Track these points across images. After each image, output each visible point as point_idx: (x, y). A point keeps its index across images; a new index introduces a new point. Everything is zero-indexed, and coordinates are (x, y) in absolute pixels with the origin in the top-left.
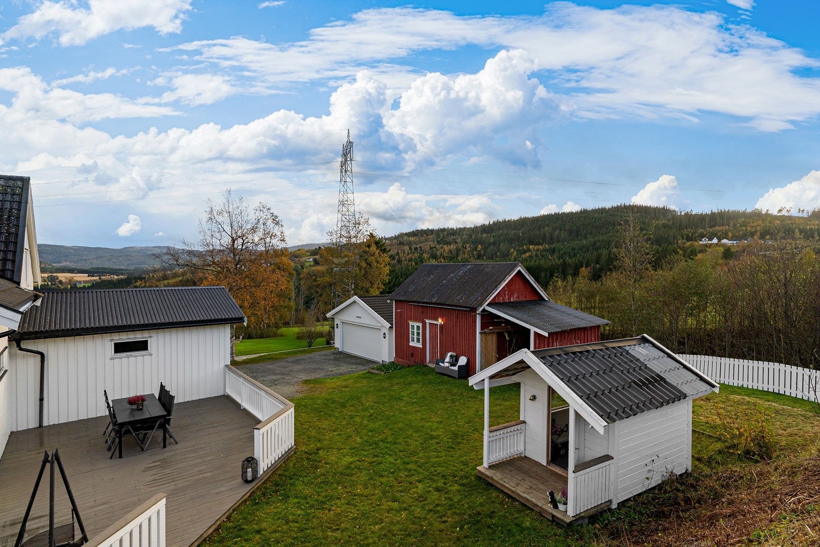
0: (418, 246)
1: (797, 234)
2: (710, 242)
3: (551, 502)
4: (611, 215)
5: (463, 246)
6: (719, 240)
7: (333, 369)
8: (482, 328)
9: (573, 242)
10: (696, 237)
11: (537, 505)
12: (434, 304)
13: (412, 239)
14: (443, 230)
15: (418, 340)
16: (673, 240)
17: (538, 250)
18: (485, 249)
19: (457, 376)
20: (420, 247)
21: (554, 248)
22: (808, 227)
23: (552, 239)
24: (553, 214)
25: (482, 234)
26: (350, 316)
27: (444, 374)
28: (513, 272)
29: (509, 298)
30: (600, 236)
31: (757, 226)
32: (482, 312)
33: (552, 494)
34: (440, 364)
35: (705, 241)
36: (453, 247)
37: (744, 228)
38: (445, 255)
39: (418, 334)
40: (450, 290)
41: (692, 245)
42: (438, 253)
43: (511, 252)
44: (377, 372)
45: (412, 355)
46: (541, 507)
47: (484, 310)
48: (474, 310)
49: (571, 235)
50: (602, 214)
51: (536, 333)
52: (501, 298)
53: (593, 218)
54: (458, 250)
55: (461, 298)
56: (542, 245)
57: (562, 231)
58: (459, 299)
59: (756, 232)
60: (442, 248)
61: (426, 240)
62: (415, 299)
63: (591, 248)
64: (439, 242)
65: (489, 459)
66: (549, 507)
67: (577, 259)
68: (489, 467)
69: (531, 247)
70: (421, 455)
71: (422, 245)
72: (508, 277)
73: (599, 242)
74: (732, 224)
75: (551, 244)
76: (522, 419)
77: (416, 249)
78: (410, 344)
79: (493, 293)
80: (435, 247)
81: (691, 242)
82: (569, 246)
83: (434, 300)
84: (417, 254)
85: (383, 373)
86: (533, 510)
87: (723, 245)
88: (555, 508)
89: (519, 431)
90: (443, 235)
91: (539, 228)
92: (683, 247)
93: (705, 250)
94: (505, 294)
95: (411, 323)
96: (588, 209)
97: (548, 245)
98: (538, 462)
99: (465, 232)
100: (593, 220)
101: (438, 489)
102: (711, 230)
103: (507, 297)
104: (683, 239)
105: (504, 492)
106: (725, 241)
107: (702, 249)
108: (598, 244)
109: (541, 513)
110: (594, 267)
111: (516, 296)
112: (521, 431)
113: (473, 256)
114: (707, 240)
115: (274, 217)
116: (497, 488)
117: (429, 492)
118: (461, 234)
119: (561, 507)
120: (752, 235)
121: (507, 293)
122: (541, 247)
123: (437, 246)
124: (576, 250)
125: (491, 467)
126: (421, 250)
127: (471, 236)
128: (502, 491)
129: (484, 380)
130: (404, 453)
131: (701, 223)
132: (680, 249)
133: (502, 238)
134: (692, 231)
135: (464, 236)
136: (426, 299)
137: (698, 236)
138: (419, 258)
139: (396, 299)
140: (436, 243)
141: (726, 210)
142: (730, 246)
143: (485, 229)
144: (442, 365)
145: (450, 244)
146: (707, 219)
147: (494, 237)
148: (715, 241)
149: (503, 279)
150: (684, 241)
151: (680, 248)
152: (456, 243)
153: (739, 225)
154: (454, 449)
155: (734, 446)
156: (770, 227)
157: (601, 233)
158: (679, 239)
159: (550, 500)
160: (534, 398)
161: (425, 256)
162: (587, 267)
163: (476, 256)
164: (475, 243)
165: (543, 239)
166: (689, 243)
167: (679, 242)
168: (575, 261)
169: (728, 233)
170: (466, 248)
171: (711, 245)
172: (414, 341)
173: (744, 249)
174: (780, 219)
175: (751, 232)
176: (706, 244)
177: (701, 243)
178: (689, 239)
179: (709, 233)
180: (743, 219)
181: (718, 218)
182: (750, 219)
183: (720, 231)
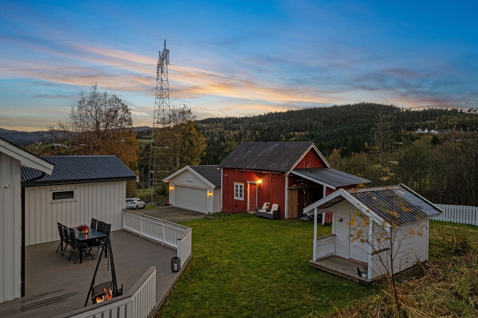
0: (210, 131)
2: (423, 132)
3: (358, 274)
4: (354, 111)
5: (245, 132)
6: (429, 130)
7: (174, 218)
8: (289, 186)
9: (327, 130)
10: (413, 128)
11: (349, 276)
12: (254, 170)
13: (205, 125)
14: (229, 119)
15: (241, 195)
17: (301, 136)
18: (262, 134)
19: (272, 218)
20: (211, 132)
21: (313, 134)
23: (311, 127)
24: (312, 108)
25: (259, 123)
26: (183, 181)
27: (262, 217)
28: (309, 148)
29: (306, 166)
30: (347, 126)
31: (455, 121)
32: (289, 175)
33: (358, 269)
34: (259, 210)
35: (419, 131)
36: (237, 132)
37: (446, 122)
38: (231, 138)
39: (241, 191)
40: (265, 161)
41: (411, 134)
42: (226, 137)
43: (281, 136)
44: (212, 217)
45: (236, 206)
46: (352, 277)
47: (291, 174)
48: (283, 173)
49: (325, 125)
50: (348, 109)
51: (327, 188)
52: (301, 166)
53: (341, 113)
54: (241, 135)
55: (274, 166)
56: (304, 132)
57: (319, 122)
58: (273, 166)
59: (454, 125)
60: (228, 133)
61: (216, 127)
62: (239, 167)
63: (340, 134)
64: (226, 129)
65: (316, 256)
66: (357, 276)
67: (330, 143)
68: (317, 260)
69: (296, 133)
70: (271, 258)
71: (213, 130)
72: (306, 152)
73: (346, 130)
74: (437, 119)
75: (310, 131)
76: (333, 233)
77: (208, 133)
78: (235, 198)
79: (296, 163)
80: (223, 132)
81: (410, 132)
82: (324, 133)
83: (254, 167)
84: (209, 137)
85: (217, 218)
86: (347, 279)
87: (432, 134)
88: (360, 277)
89: (332, 240)
90: (229, 122)
91: (302, 119)
92: (405, 135)
93: (420, 137)
94: (303, 163)
95: (235, 184)
96: (338, 105)
97: (309, 132)
98: (343, 258)
99: (246, 121)
100: (342, 114)
101: (288, 273)
102: (424, 123)
103: (304, 165)
104: (404, 129)
105: (328, 272)
106: (433, 131)
107: (418, 137)
108: (345, 132)
109: (352, 280)
110: (343, 149)
111: (310, 164)
112: (333, 240)
113: (252, 139)
114: (421, 130)
115: (124, 107)
116: (323, 271)
117: (285, 274)
118: (243, 122)
119: (364, 275)
120: (451, 127)
121: (304, 162)
122: (303, 133)
123: (225, 131)
124: (329, 136)
125: (317, 261)
126: (212, 135)
127: (251, 124)
128: (327, 272)
129: (314, 209)
130: (260, 257)
131: (417, 118)
132: (403, 137)
133: (274, 126)
134: (411, 123)
135: (246, 124)
136: (248, 167)
137: (415, 127)
138: (210, 140)
139: (223, 167)
140: (223, 129)
141: (434, 109)
142: (437, 135)
143: (261, 119)
144: (261, 211)
145: (235, 130)
146: (421, 115)
147: (268, 125)
148: (426, 131)
149: (303, 153)
150: (406, 131)
151: (402, 135)
152: (239, 129)
153: (442, 120)
154: (289, 254)
155: (450, 249)
156: (463, 121)
157: (347, 123)
158: (402, 129)
159: (357, 272)
160: (341, 220)
161: (216, 139)
162: (337, 149)
163: (255, 140)
164: (254, 129)
165: (305, 128)
166: (408, 133)
167: (402, 131)
168: (329, 144)
169: (435, 126)
170: (247, 133)
171: (424, 134)
172: (237, 196)
173: (446, 137)
174: (469, 116)
175: (450, 125)
176: (420, 133)
177: (417, 132)
178: (409, 129)
179: (422, 125)
180: (445, 116)
181: (429, 114)
182: (450, 116)
183: (430, 124)
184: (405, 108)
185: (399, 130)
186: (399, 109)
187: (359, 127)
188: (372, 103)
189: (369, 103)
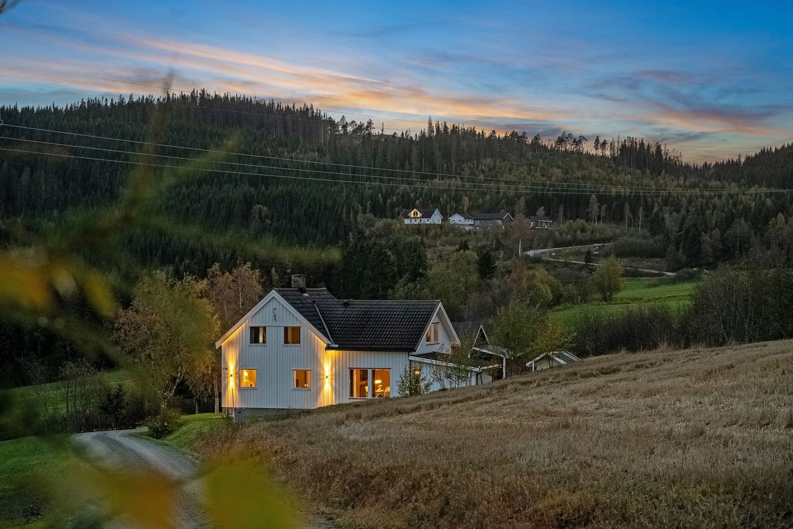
1: (594, 207)
2: (425, 221)
6: (445, 216)
10: (393, 206)
16: (348, 213)
22: (614, 190)
31: (519, 181)
35: (414, 217)
37: (493, 186)
41: (388, 231)
59: (518, 196)
74: (466, 174)
81: (384, 220)
87: (454, 229)
104: (366, 210)
106: (456, 219)
114: (419, 215)
120: (511, 204)
134: (383, 188)
137: (398, 204)
142: (470, 231)
148: (436, 218)
150: (370, 216)
153: (482, 177)
156: (544, 185)
166: (380, 223)
169: (461, 197)
171: (429, 228)
173: (498, 242)
174: (560, 163)
175: (507, 197)
176: (419, 225)
177: (407, 221)
178: (379, 210)
179: (421, 196)
180: (489, 159)
181: (438, 154)
182: (504, 160)
183: (444, 191)
184: (353, 122)
185: (352, 215)
186: (331, 122)
187: (210, 202)
188: (233, 99)
189: (222, 96)
